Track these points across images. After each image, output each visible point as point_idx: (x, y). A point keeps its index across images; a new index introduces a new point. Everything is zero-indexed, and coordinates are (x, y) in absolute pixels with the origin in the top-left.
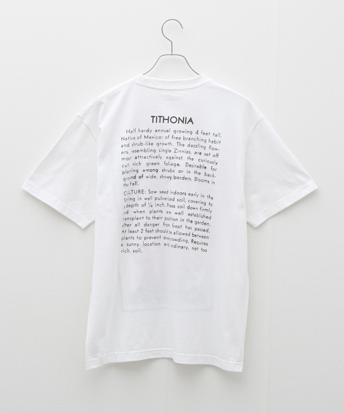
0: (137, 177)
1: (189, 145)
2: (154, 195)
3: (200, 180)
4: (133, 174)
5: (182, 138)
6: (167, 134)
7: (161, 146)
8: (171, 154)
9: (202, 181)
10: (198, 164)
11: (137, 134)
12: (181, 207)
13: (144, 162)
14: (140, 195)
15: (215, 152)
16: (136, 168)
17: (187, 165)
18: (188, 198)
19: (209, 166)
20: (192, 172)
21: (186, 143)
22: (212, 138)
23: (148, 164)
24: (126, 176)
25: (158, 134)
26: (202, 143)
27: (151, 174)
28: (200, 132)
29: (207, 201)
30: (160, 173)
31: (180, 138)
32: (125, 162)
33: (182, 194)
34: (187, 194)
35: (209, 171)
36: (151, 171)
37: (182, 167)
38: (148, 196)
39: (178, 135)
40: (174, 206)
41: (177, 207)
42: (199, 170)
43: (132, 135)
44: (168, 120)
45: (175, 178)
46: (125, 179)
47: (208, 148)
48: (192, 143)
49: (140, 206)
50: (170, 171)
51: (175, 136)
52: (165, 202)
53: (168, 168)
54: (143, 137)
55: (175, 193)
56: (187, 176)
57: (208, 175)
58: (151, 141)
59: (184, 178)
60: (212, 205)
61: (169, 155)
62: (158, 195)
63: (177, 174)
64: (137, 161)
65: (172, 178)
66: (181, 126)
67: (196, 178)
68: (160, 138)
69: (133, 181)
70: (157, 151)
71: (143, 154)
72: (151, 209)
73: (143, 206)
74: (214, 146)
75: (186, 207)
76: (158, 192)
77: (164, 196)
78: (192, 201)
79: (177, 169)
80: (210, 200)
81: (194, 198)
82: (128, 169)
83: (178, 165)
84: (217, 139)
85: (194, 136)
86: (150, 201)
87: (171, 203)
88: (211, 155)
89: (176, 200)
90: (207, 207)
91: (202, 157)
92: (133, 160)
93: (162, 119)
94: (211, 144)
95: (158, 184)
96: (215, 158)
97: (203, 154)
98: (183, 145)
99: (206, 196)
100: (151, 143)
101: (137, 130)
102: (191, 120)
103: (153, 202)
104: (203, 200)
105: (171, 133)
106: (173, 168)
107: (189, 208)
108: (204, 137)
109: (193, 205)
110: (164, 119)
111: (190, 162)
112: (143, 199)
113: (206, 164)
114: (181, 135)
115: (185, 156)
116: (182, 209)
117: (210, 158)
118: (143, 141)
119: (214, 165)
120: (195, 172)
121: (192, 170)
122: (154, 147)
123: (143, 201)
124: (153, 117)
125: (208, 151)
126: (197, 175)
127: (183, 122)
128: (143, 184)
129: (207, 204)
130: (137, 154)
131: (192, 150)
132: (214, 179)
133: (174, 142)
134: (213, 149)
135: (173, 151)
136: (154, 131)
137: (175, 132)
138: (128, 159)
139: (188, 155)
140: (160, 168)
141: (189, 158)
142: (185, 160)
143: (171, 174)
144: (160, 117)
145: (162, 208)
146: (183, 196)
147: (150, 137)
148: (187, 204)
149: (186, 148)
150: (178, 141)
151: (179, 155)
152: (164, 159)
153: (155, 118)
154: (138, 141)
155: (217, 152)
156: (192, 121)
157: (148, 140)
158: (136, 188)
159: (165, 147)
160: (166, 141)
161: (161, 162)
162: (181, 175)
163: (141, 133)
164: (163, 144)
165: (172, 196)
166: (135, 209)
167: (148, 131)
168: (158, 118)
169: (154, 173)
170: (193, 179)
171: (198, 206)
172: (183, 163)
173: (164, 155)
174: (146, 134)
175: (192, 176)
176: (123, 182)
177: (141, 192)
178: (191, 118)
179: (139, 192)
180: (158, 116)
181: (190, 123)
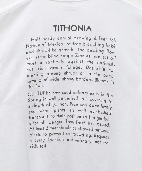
0: (42, 80)
1: (88, 50)
2: (58, 96)
3: (100, 81)
4: (39, 77)
5: (82, 44)
6: (68, 41)
7: (63, 52)
8: (73, 59)
9: (102, 81)
10: (97, 66)
11: (41, 42)
12: (84, 105)
13: (48, 66)
14: (45, 96)
15: (112, 55)
16: (41, 72)
17: (88, 67)
18: (89, 97)
19: (107, 67)
20: (93, 74)
21: (86, 48)
22: (110, 43)
23: (52, 68)
24: (30, 78)
25: (60, 41)
26: (101, 48)
27: (55, 77)
28: (97, 38)
29: (107, 99)
30: (63, 76)
31: (80, 44)
32: (30, 67)
33: (84, 93)
34: (89, 93)
35: (107, 72)
36: (55, 74)
37: (84, 69)
38: (52, 96)
39: (78, 41)
40: (77, 105)
41: (79, 105)
42: (98, 72)
43: (37, 43)
44: (69, 28)
45: (77, 79)
46: (29, 82)
47: (105, 52)
48: (91, 48)
49: (45, 105)
50: (73, 73)
51: (76, 42)
52: (68, 102)
53: (71, 71)
54: (47, 44)
55: (78, 93)
56: (88, 77)
57: (107, 76)
58: (54, 47)
59: (85, 79)
60: (111, 102)
61: (71, 59)
62: (61, 96)
63: (79, 76)
64: (42, 66)
65: (75, 79)
66: (80, 33)
67: (96, 80)
68: (62, 44)
69: (39, 83)
70: (60, 56)
71: (47, 59)
72: (55, 108)
73: (47, 105)
74: (111, 49)
75: (88, 105)
76: (61, 93)
77: (66, 96)
78: (94, 100)
79: (79, 71)
80: (110, 98)
81: (95, 97)
82: (32, 73)
83: (79, 68)
84: (114, 43)
85: (93, 41)
86: (54, 101)
87: (74, 102)
88: (109, 58)
89: (79, 99)
90: (107, 104)
91: (101, 60)
92: (38, 65)
93: (63, 27)
94: (108, 48)
95: (62, 86)
96: (113, 61)
97: (101, 57)
98: (83, 50)
99: (105, 95)
100: (54, 49)
101: (41, 38)
102: (89, 28)
103: (57, 102)
104: (103, 98)
105: (72, 40)
106: (75, 70)
107: (91, 105)
108: (102, 42)
109: (94, 103)
110: (65, 28)
111: (90, 65)
112: (48, 99)
113: (104, 66)
114: (81, 41)
115: (85, 60)
116: (85, 107)
117: (109, 61)
118: (47, 47)
119: (112, 68)
120: (95, 74)
121: (92, 72)
122: (57, 53)
123: (48, 102)
124: (55, 26)
125: (106, 54)
126: (97, 77)
127: (82, 29)
128: (47, 86)
129: (107, 101)
130: (42, 60)
131: (92, 54)
132: (113, 79)
133: (75, 47)
134: (111, 52)
135: (74, 55)
136: (56, 39)
137: (75, 38)
138: (33, 64)
139: (88, 59)
140: (62, 71)
141: (88, 61)
142: (85, 63)
143: (74, 77)
144: (62, 26)
145: (64, 107)
146: (85, 95)
147: (53, 45)
148: (89, 102)
149: (86, 53)
150: (79, 46)
151: (79, 59)
152: (66, 63)
153: (57, 28)
154: (43, 48)
155: (114, 55)
156: (90, 29)
157: (51, 47)
158: (41, 90)
159: (67, 53)
160: (68, 47)
161: (64, 66)
162: (83, 77)
163: (45, 41)
164: (65, 50)
165: (75, 96)
166: (41, 108)
167: (51, 39)
168: (60, 27)
169: (57, 76)
170: (94, 79)
171: (99, 103)
172: (83, 66)
173: (66, 60)
174: (50, 41)
175: (93, 77)
176: (27, 85)
177: (46, 93)
178: (89, 26)
179: (44, 93)
180: (60, 26)
181: (89, 30)
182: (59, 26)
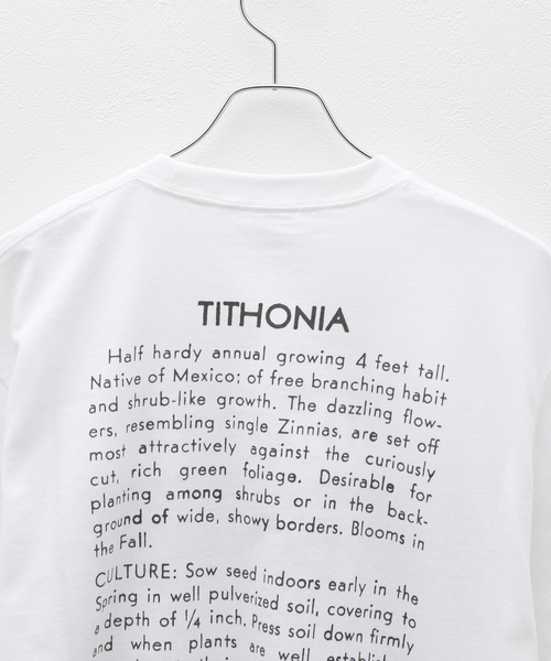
0: (147, 518)
1: (332, 407)
2: (207, 584)
3: (370, 532)
4: (131, 508)
5: (308, 381)
6: (253, 367)
7: (232, 408)
8: (269, 440)
9: (380, 534)
10: (365, 472)
11: (149, 365)
12: (302, 633)
13: (171, 463)
14: (156, 584)
15: (425, 435)
16: (141, 484)
17: (326, 478)
18: (325, 598)
19: (403, 481)
20: (343, 505)
21: (324, 397)
22: (418, 384)
23: (185, 472)
24: (105, 516)
25: (223, 365)
26: (381, 401)
27: (196, 506)
28: (371, 361)
29: (399, 607)
30: (229, 503)
31: (300, 382)
32: (102, 468)
33: (304, 583)
34: (324, 585)
35: (402, 501)
36: (197, 494)
37: (309, 486)
38: (182, 585)
39: (292, 370)
40: (275, 630)
41: (284, 631)
42: (367, 496)
43: (130, 370)
44: (258, 315)
45: (281, 525)
46: (98, 530)
47: (398, 417)
48: (345, 397)
49: (154, 622)
50: (265, 498)
51: (284, 372)
52: (247, 610)
53: (257, 486)
54: (169, 374)
55: (281, 581)
56: (326, 517)
57: (402, 516)
58: (199, 389)
59: (314, 527)
60: (413, 624)
61: (260, 439)
62: (221, 582)
63: (288, 513)
64: (147, 460)
65: (272, 524)
66: (304, 339)
67: (356, 528)
68: (230, 378)
69: (132, 531)
70: (220, 425)
71: (168, 436)
72: (194, 633)
73: (165, 623)
74: (420, 409)
75: (320, 632)
76: (221, 572)
77: (242, 586)
78: (343, 611)
79: (288, 492)
80: (407, 606)
81: (350, 599)
82: (112, 491)
83: (293, 478)
84: (433, 386)
85: (352, 373)
86: (190, 606)
87: (267, 616)
88: (412, 445)
89: (283, 605)
90: (397, 629)
91: (381, 449)
92: (132, 458)
93: (235, 311)
94: (411, 404)
95: (221, 544)
96: (427, 456)
97: (382, 438)
98: (312, 407)
99: (392, 591)
100: (197, 395)
101: (148, 351)
102: (339, 318)
103: (202, 607)
104: (382, 603)
105: (269, 364)
106: (273, 488)
107: (329, 635)
108: (388, 378)
109: (344, 624)
110: (243, 314)
111: (337, 468)
112: (166, 599)
113: (393, 476)
114: (305, 371)
115: (319, 445)
116: (306, 642)
117: (410, 455)
118: (170, 388)
119: (422, 481)
120: (355, 503)
121: (343, 495)
122: (210, 410)
123: (165, 608)
124: (206, 304)
125: (399, 428)
126: (360, 515)
127: (311, 324)
128: (168, 544)
129: (398, 619)
130: (146, 437)
131: (345, 423)
132: (422, 532)
133: (279, 394)
134: (419, 422)
135: (274, 426)
136: (207, 355)
137: (283, 358)
138: (113, 455)
139: (330, 442)
140: (229, 484)
141: (331, 453)
142: (318, 460)
143: (268, 512)
144: (231, 305)
145: (233, 631)
146: (310, 592)
147: (195, 377)
148: (324, 623)
149: (322, 417)
150: (294, 390)
151: (295, 441)
152: (243, 453)
153: (212, 310)
154: (152, 391)
155: (433, 433)
156: (343, 321)
157: (186, 385)
158: (141, 557)
159: (248, 414)
160: (252, 392)
161: (234, 463)
162: (303, 515)
163: (162, 362)
164: (240, 401)
165: (269, 592)
166: (136, 633)
167: (186, 354)
168: (224, 310)
169: (208, 504)
170: (346, 527)
171: (364, 625)
172: (307, 470)
173: (240, 438)
174: (180, 364)
175: (344, 516)
176: (93, 540)
177: (159, 572)
178: (340, 309)
179: (151, 571)
180: (225, 303)
181: (338, 327)
182: (219, 304)
